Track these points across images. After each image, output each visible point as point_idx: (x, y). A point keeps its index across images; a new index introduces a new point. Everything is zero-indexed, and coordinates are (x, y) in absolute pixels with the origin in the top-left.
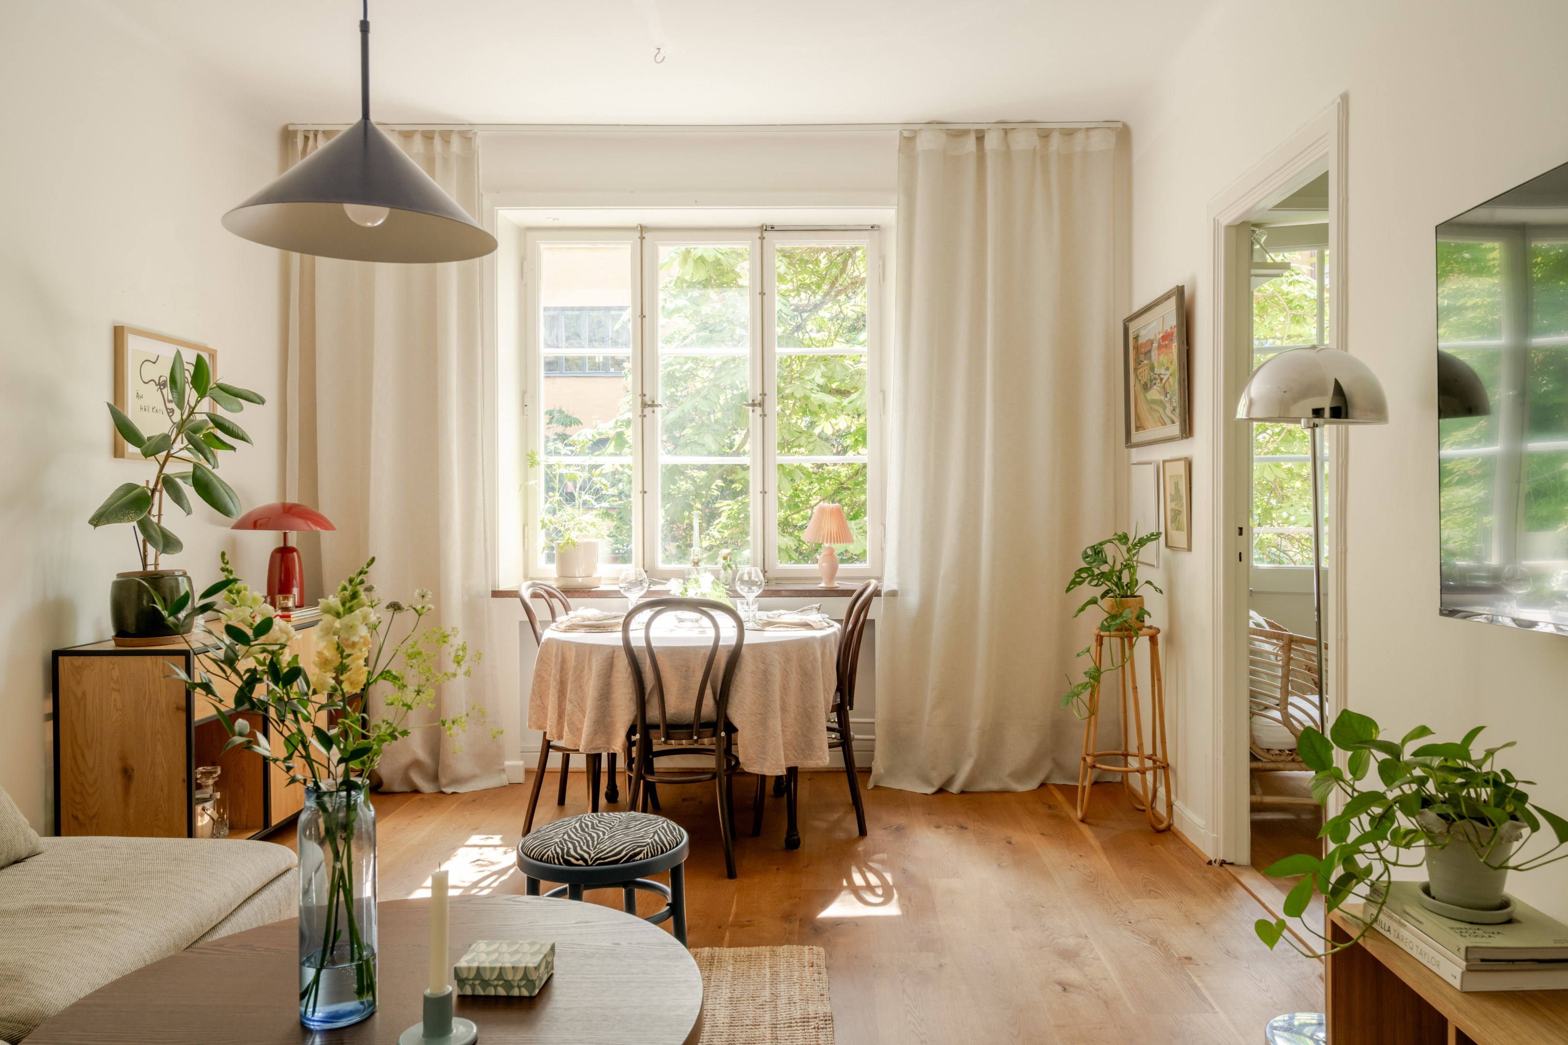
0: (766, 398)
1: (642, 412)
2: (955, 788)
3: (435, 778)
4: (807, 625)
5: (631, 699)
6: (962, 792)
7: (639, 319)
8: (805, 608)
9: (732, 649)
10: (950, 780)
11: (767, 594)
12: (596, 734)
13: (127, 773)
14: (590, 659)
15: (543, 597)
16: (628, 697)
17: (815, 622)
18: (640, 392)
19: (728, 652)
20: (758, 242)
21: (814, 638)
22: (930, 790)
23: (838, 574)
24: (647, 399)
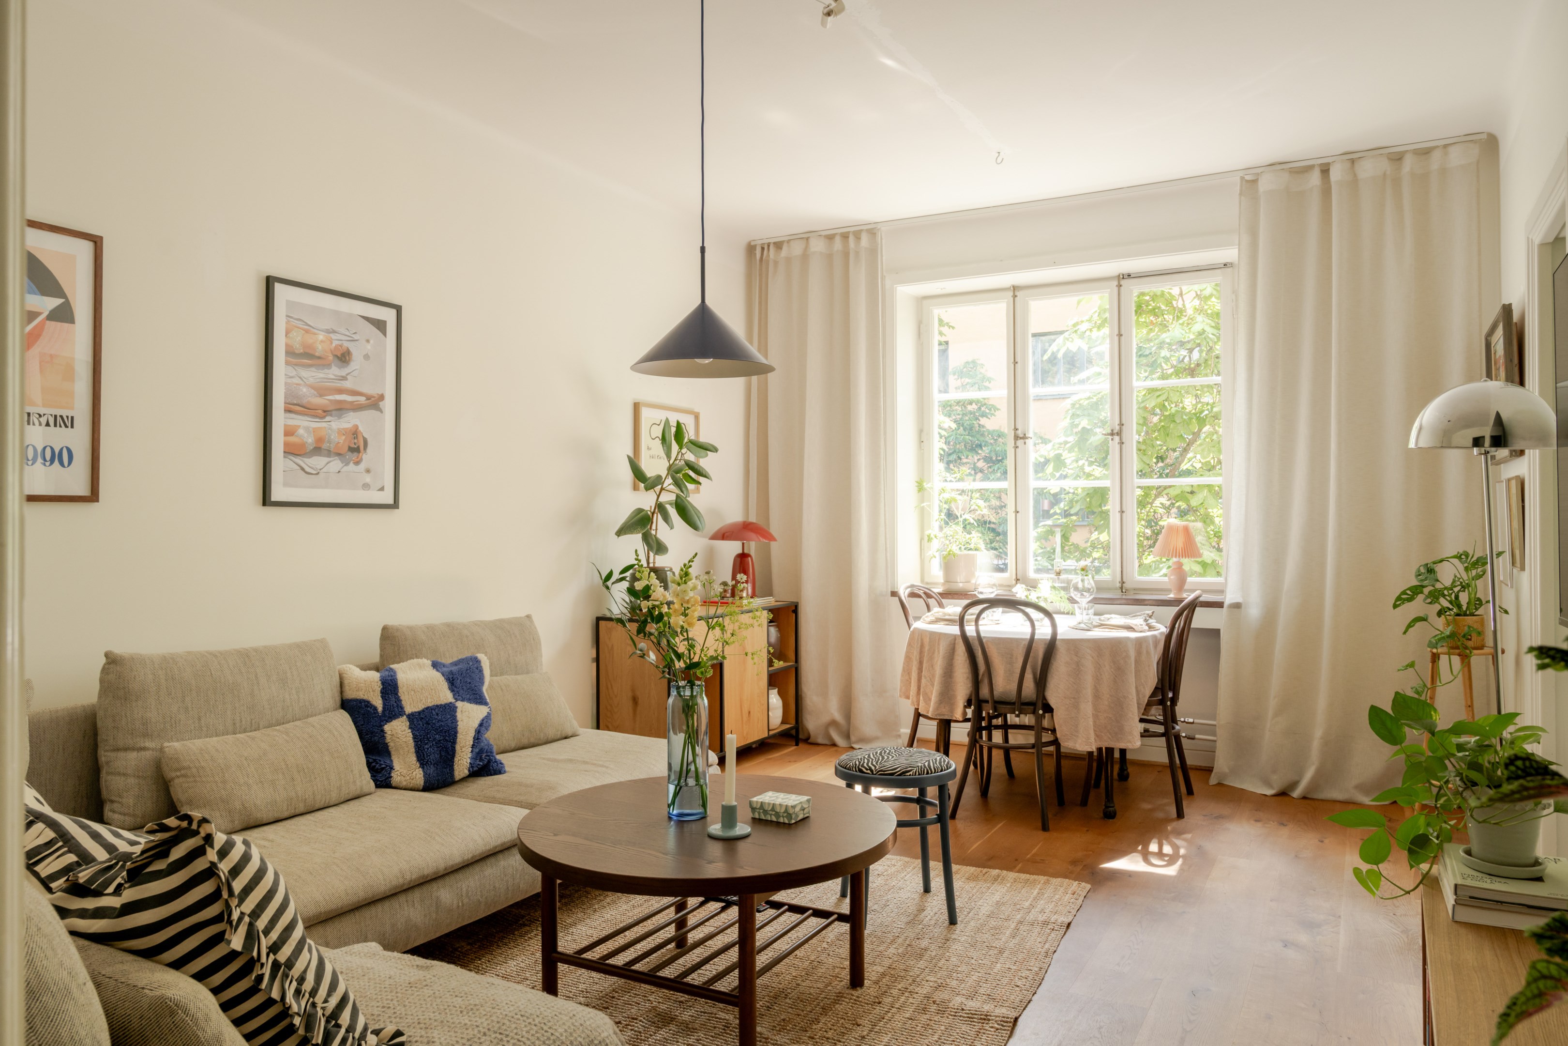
0: (1124, 427)
1: (1015, 444)
2: (1296, 794)
3: (847, 736)
4: (1129, 628)
5: (968, 678)
6: (1304, 798)
7: (1013, 365)
8: (1138, 614)
9: (1048, 642)
10: (1294, 785)
11: (1095, 601)
12: (941, 703)
13: (635, 700)
14: (939, 644)
15: (920, 596)
16: (965, 676)
17: (1136, 625)
18: (1013, 427)
19: (1045, 644)
20: (1116, 289)
21: (1128, 638)
22: (1270, 792)
23: (1186, 587)
24: (1020, 434)
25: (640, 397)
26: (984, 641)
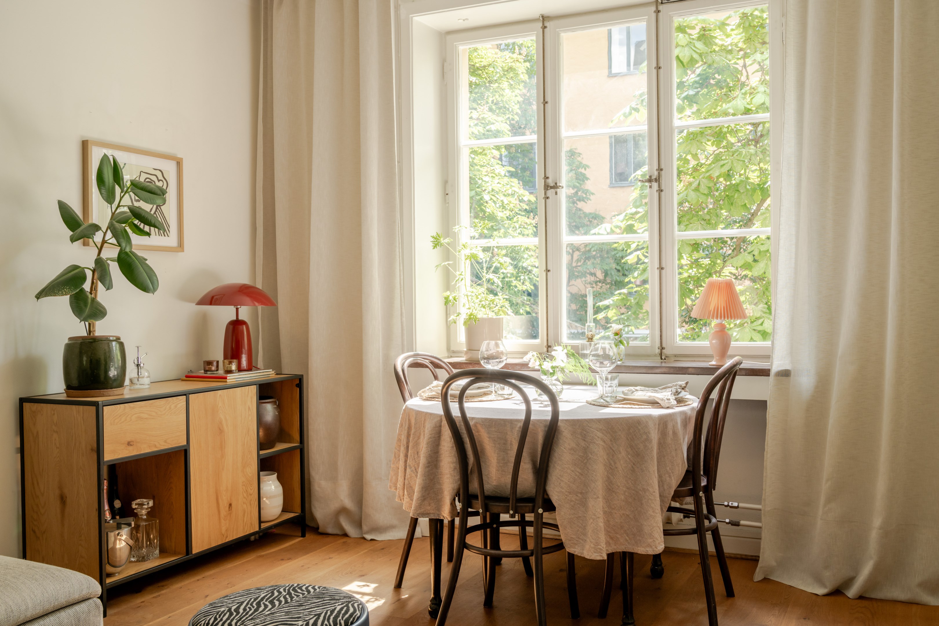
0: (663, 173)
1: (545, 194)
2: (852, 592)
3: (359, 524)
4: (654, 403)
5: (455, 469)
6: (861, 597)
7: (542, 105)
8: (669, 385)
10: (849, 582)
11: (619, 369)
12: (424, 499)
13: (63, 499)
14: (424, 427)
15: (427, 367)
16: (452, 466)
17: (662, 400)
18: (543, 176)
19: (545, 426)
20: (654, 15)
21: (650, 417)
22: (821, 591)
23: (730, 352)
24: (550, 182)
25: (91, 134)
26: (471, 423)
